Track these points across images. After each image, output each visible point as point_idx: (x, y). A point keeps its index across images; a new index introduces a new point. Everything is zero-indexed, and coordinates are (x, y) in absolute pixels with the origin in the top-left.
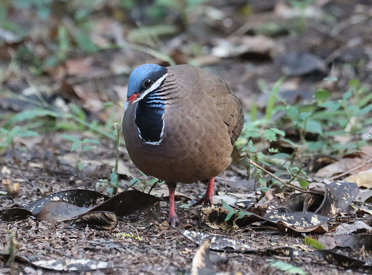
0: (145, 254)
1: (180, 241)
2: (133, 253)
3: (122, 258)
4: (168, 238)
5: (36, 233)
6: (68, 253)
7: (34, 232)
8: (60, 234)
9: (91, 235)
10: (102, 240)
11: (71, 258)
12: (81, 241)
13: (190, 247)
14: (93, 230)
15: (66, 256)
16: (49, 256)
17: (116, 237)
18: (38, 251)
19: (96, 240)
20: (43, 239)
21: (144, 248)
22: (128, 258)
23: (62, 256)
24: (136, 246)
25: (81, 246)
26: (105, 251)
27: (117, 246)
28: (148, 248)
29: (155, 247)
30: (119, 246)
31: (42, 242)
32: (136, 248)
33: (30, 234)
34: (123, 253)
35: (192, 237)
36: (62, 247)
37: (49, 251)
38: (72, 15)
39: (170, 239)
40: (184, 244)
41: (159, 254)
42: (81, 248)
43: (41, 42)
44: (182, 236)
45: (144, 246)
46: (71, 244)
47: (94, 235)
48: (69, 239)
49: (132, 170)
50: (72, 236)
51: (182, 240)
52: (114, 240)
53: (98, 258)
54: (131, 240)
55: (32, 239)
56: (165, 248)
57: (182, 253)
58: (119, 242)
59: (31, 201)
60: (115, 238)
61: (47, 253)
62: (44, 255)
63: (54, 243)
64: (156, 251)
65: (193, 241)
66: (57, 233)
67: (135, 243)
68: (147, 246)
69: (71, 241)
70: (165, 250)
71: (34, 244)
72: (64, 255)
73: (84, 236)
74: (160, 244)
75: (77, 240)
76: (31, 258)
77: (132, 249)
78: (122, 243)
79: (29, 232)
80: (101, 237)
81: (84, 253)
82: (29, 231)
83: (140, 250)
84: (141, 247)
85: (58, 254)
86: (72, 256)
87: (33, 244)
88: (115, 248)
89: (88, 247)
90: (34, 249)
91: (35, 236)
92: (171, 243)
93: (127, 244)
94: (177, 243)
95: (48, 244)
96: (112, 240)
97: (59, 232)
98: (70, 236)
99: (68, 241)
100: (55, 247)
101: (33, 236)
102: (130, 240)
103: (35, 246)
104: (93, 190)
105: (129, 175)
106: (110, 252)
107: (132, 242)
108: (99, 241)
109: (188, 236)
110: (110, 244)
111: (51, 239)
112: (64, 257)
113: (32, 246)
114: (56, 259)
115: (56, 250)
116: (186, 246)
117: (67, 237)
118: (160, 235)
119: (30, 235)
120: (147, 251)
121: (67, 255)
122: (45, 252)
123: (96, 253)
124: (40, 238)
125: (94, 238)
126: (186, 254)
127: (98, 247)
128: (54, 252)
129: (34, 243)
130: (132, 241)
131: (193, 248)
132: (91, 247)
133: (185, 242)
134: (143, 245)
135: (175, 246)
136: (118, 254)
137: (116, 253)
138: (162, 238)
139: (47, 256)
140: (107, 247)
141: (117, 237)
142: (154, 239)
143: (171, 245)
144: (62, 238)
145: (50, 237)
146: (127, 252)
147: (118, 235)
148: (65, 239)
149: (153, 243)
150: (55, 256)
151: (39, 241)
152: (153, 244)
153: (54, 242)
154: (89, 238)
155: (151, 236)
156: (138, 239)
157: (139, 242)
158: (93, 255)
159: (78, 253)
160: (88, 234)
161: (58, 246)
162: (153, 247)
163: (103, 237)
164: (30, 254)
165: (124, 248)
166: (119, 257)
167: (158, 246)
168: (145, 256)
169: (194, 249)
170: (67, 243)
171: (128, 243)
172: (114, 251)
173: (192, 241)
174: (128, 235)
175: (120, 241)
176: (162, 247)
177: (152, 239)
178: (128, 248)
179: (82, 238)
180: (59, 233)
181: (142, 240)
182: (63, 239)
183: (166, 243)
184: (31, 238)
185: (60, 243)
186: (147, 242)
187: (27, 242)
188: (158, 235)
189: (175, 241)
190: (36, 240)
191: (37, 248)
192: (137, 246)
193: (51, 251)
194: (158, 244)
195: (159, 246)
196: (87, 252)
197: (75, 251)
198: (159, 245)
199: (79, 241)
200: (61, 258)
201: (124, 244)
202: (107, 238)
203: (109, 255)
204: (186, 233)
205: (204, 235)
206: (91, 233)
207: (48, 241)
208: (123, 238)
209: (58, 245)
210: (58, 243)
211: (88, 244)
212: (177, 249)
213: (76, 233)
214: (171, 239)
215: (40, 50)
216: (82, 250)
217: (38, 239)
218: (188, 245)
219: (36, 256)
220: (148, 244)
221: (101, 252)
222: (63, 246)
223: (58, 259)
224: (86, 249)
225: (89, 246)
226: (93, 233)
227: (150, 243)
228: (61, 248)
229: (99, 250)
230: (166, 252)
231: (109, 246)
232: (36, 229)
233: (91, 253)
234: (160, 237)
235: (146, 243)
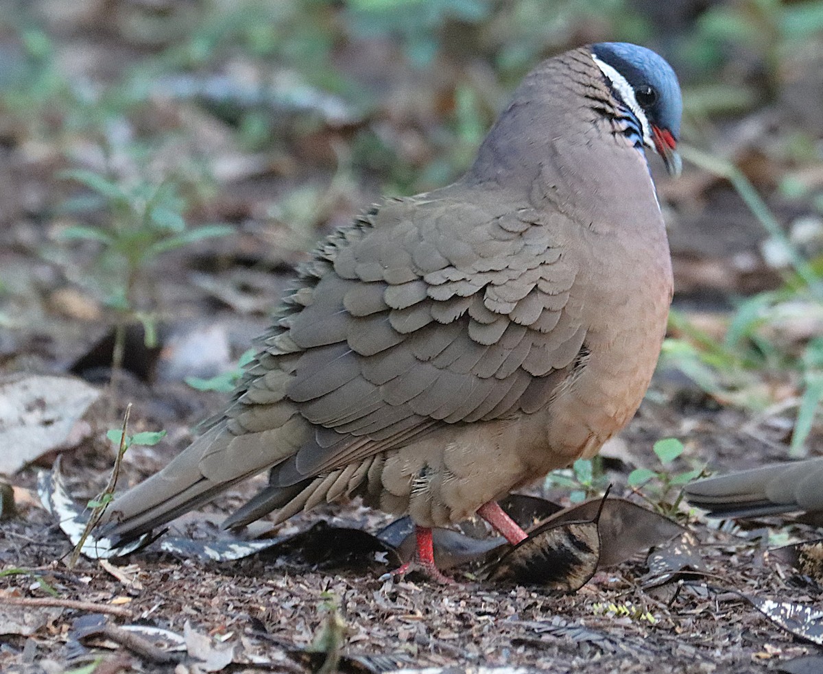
0: (664, 658)
1: (752, 627)
2: (634, 654)
3: (607, 665)
4: (723, 618)
5: (394, 600)
6: (473, 651)
7: (387, 597)
8: (453, 605)
9: (529, 607)
10: (557, 620)
11: (478, 664)
12: (505, 621)
13: (776, 642)
14: (534, 595)
15: (467, 659)
16: (426, 659)
17: (592, 614)
18: (397, 644)
19: (542, 620)
20: (411, 616)
21: (661, 642)
22: (622, 667)
23: (456, 659)
24: (643, 637)
25: (504, 634)
26: (564, 649)
27: (594, 637)
28: (673, 643)
29: (690, 639)
30: (600, 637)
31: (408, 624)
32: (642, 641)
33: (377, 602)
34: (610, 654)
35: (783, 617)
36: (456, 636)
37: (424, 644)
38: (491, 57)
39: (728, 620)
40: (762, 634)
41: (699, 657)
42: (505, 639)
43: (412, 124)
44: (758, 614)
45: (663, 637)
46: (480, 630)
47: (539, 607)
48: (474, 616)
49: (636, 447)
50: (482, 609)
51: (758, 625)
52: (589, 622)
53: (547, 666)
54: (630, 622)
55: (383, 616)
56: (716, 642)
57: (758, 657)
58: (600, 627)
59: (381, 520)
60: (590, 616)
61: (419, 652)
62: (411, 655)
63: (438, 626)
64: (690, 650)
65: (786, 627)
66: (446, 600)
67: (640, 630)
68: (669, 637)
69: (479, 622)
70: (713, 648)
71: (389, 627)
72: (461, 656)
73: (513, 609)
74: (703, 632)
75: (494, 618)
76: (380, 661)
77: (632, 643)
78: (608, 629)
79: (375, 597)
80: (554, 613)
81: (512, 652)
82: (375, 594)
83: (653, 647)
84: (655, 640)
85: (448, 654)
86: (481, 660)
87: (386, 627)
88: (589, 642)
89: (523, 637)
90: (389, 640)
91: (389, 608)
92: (730, 631)
93: (619, 633)
94: (746, 631)
95: (423, 627)
96: (582, 621)
97: (450, 597)
98: (478, 610)
99: (472, 622)
100: (440, 636)
101: (386, 606)
102: (627, 621)
103: (389, 632)
104: (537, 495)
105: (626, 458)
106: (576, 650)
107: (632, 627)
108: (550, 624)
109: (774, 614)
110: (577, 631)
111: (429, 616)
112: (462, 661)
113: (383, 634)
114: (441, 665)
115: (442, 644)
116: (768, 640)
117: (471, 612)
118: (701, 610)
119: (378, 605)
120: (669, 650)
121: (470, 655)
122: (414, 648)
123: (541, 653)
124: (402, 614)
125: (537, 615)
126: (767, 660)
127: (546, 638)
128: (436, 647)
129: (387, 624)
130: (634, 623)
131: (784, 645)
132: (530, 638)
133: (764, 629)
134: (660, 635)
135: (739, 638)
136: (598, 656)
137: (593, 654)
138: (706, 617)
139: (418, 657)
140: (570, 638)
141: (595, 613)
142: (689, 621)
143: (730, 636)
144: (459, 613)
145: (427, 612)
146: (619, 652)
147: (598, 608)
148: (465, 616)
149: (685, 629)
150: (440, 659)
151: (399, 621)
152: (683, 632)
153: (437, 623)
154: (526, 614)
155: (680, 612)
156: (647, 620)
157: (650, 627)
158: (535, 657)
159: (498, 652)
160: (523, 606)
161: (447, 634)
162: (685, 640)
163: (560, 613)
164: (377, 652)
165: (611, 642)
166: (598, 664)
167: (697, 638)
168: (665, 662)
169: (787, 647)
170: (471, 626)
171: (623, 629)
172: (587, 649)
173: (782, 628)
174: (623, 609)
175: (601, 623)
176: (707, 639)
177: (683, 621)
178: (623, 640)
179: (507, 613)
180: (449, 601)
181: (657, 621)
182: (460, 617)
183: (718, 630)
184: (380, 613)
185: (453, 625)
186: (670, 627)
187: (370, 622)
188: (698, 611)
189: (739, 626)
190: (392, 618)
191: (396, 637)
192: (645, 636)
193: (430, 646)
194: (698, 634)
195: (701, 638)
196: (520, 650)
197: (489, 646)
198: (701, 636)
199: (500, 621)
200: (455, 664)
201: (613, 631)
202: (571, 615)
203: (573, 659)
204: (768, 605)
205: (812, 614)
206: (530, 602)
207: (423, 621)
208: (610, 615)
209: (447, 630)
210: (448, 625)
211: (522, 630)
212: (743, 646)
213: (492, 601)
214: (731, 621)
215: (410, 145)
216: (507, 643)
217: (397, 614)
218: (772, 637)
219: (392, 658)
220: (673, 631)
221: (556, 649)
222: (460, 632)
223: (447, 666)
224: (517, 643)
225: (524, 634)
226: (536, 604)
227: (678, 630)
228: (454, 640)
229: (549, 645)
230: (718, 653)
231: (573, 637)
232: (394, 590)
233: (529, 653)
234: (702, 615)
235: (666, 630)
